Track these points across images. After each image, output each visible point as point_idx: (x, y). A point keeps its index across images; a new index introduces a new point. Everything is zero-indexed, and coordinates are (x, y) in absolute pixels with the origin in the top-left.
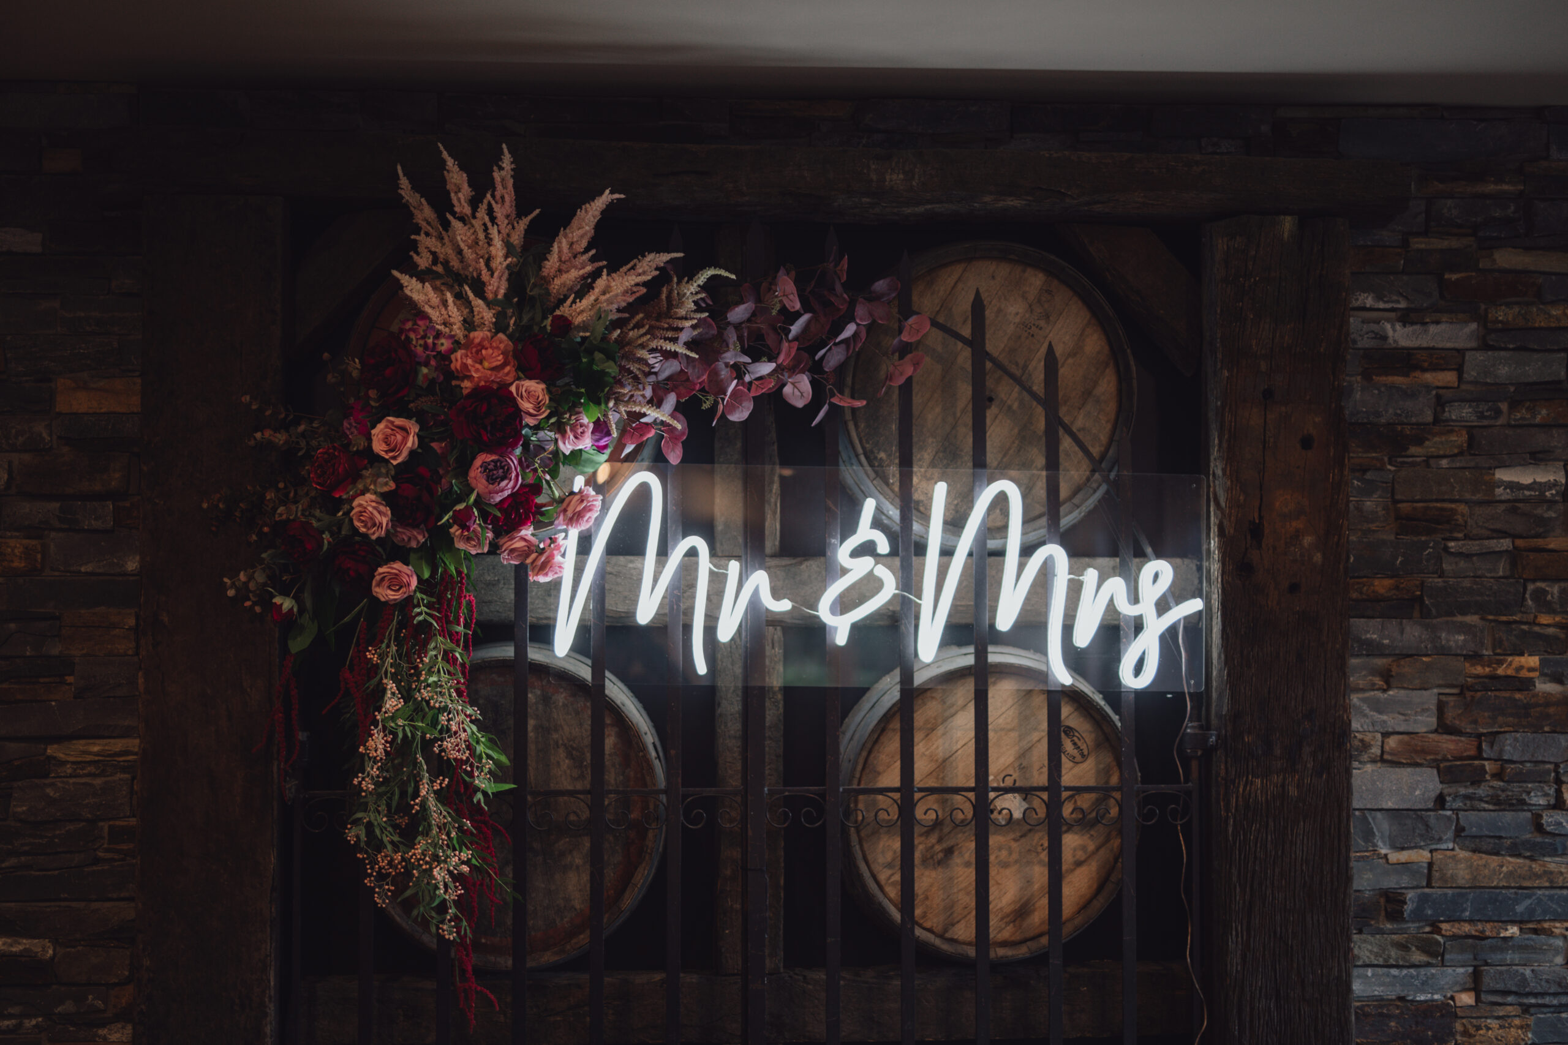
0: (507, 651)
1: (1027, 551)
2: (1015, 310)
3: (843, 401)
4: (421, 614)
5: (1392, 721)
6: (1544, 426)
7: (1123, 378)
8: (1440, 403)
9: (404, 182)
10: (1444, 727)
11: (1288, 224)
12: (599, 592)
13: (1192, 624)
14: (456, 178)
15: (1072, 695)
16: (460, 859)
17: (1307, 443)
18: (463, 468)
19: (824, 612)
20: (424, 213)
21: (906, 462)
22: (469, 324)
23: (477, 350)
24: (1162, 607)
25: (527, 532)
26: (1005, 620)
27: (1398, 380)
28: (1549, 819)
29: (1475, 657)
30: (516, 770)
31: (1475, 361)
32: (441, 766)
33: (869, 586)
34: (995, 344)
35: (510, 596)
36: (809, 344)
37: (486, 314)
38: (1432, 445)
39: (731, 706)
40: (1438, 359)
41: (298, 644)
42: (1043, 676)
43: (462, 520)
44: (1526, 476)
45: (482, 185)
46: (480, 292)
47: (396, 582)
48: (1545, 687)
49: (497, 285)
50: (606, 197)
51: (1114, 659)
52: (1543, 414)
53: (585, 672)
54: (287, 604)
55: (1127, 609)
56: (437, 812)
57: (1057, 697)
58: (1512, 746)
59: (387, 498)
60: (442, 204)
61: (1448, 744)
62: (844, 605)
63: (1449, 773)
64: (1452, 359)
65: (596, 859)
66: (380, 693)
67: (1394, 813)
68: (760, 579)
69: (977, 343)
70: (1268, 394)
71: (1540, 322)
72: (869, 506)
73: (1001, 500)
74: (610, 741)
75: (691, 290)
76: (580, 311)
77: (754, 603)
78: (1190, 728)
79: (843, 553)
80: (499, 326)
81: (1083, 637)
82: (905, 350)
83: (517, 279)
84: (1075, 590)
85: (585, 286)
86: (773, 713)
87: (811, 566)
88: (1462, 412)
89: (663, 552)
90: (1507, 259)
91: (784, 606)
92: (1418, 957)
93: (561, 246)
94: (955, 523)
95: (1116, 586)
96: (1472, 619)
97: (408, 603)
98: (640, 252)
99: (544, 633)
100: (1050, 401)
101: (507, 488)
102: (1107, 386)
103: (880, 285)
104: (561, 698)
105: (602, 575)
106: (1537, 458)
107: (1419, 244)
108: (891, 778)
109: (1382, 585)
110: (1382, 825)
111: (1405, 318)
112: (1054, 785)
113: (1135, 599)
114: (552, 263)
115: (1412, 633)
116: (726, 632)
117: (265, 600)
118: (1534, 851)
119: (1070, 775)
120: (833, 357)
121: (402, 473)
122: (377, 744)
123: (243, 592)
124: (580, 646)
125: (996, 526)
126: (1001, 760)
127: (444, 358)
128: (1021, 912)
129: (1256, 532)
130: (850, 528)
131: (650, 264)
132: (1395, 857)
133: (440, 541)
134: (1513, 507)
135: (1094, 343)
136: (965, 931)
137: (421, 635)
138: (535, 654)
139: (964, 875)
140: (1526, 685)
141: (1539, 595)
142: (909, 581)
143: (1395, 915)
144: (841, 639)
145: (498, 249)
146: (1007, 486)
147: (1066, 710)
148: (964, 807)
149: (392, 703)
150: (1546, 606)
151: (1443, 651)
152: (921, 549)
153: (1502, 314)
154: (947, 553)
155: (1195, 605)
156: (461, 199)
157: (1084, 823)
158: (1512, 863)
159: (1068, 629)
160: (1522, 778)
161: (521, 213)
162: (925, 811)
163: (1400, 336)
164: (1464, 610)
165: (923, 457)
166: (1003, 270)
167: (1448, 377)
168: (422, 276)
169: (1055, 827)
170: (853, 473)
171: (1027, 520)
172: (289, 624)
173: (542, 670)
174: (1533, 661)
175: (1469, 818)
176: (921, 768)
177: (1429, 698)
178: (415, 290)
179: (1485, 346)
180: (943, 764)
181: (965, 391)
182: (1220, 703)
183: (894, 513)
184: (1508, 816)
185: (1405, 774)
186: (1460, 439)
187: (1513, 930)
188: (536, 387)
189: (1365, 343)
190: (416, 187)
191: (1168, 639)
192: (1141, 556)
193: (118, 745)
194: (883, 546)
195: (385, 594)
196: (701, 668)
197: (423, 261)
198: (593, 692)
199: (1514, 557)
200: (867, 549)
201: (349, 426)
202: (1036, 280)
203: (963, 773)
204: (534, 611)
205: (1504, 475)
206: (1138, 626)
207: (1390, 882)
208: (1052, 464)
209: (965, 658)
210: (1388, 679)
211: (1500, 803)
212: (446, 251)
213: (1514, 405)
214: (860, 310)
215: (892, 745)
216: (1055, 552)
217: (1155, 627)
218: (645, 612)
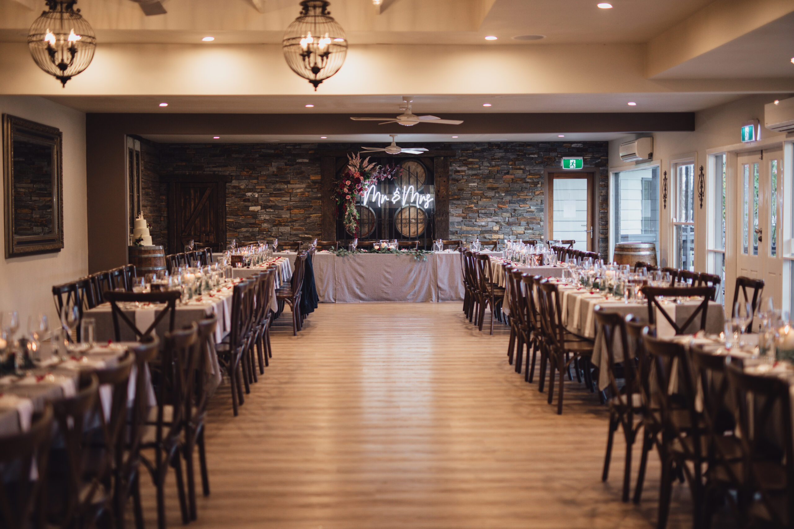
0: (359, 204)
1: (414, 193)
2: (414, 167)
3: (394, 178)
4: (351, 200)
5: (457, 212)
6: (475, 179)
7: (426, 174)
8: (463, 176)
9: (348, 155)
10: (463, 213)
11: (442, 158)
12: (369, 198)
13: (432, 201)
14: (354, 155)
15: (420, 209)
16: (355, 225)
17: (444, 182)
18: (355, 185)
19: (392, 200)
20: (350, 159)
21: (401, 184)
22: (355, 171)
23: (356, 174)
24: (429, 199)
25: (361, 192)
26: (412, 201)
27: (458, 174)
28: (475, 223)
29: (466, 205)
30: (360, 217)
31: (467, 172)
32: (353, 216)
33: (397, 197)
34: (411, 171)
35: (359, 198)
36: (391, 172)
37: (357, 170)
38: (462, 181)
39: (383, 210)
40: (463, 171)
41: (338, 203)
42: (415, 207)
43: (355, 191)
44: (472, 184)
45: (356, 156)
46: (356, 167)
47: (348, 197)
48: (475, 208)
49: (358, 167)
50: (369, 157)
51: (424, 205)
52: (474, 177)
53: (367, 207)
54: (337, 199)
55: (425, 200)
56: (353, 220)
57: (417, 209)
58: (470, 215)
59: (348, 189)
60: (352, 158)
61: (463, 215)
62: (395, 199)
63: (464, 218)
64: (464, 171)
65: (369, 226)
66: (347, 208)
67: (457, 222)
68: (386, 197)
69: (409, 171)
70: (440, 176)
71: (474, 167)
72: (397, 189)
73: (411, 188)
74: (370, 214)
75: (378, 167)
76: (366, 169)
77: (385, 199)
78: (432, 212)
79: (395, 194)
80: (358, 171)
81: (420, 203)
82: (401, 172)
83: (360, 166)
84: (419, 197)
85: (366, 167)
86: (387, 211)
87: (391, 195)
88: (466, 177)
89: (375, 194)
90: (470, 160)
91: (388, 200)
92: (459, 238)
93: (364, 163)
94: (406, 190)
95: (424, 197)
96: (466, 201)
97: (350, 199)
98: (373, 162)
99: (363, 203)
100: (417, 177)
101: (359, 188)
102: (424, 175)
103: (398, 165)
104: (365, 209)
105: (369, 196)
106: (474, 182)
107: (460, 158)
108: (400, 218)
109: (456, 197)
110: (456, 224)
111: (459, 167)
112: (417, 219)
113: (426, 198)
114: (363, 164)
115: (459, 202)
116: (382, 202)
117: (335, 199)
118: (473, 226)
119: (419, 217)
120: (393, 173)
121: (349, 186)
122: (347, 213)
123: (332, 198)
124: (367, 204)
125: (411, 191)
126: (412, 216)
127: (353, 174)
128: (414, 232)
129: (439, 191)
130: (395, 191)
131: (374, 164)
132: (457, 227)
133: (353, 193)
134: (471, 188)
135: (423, 170)
136: (408, 234)
137: (351, 203)
138: (362, 205)
139: (408, 228)
140: (472, 208)
141: (474, 198)
142: (402, 197)
143: (457, 234)
144: (394, 203)
145: (358, 163)
146: (412, 187)
147: (419, 211)
148: (408, 220)
149: (348, 209)
150: (475, 199)
151: (463, 204)
152: (403, 193)
153: (470, 166)
154: (406, 193)
155: (432, 199)
156: (354, 158)
157: (421, 223)
158: (470, 228)
159: (419, 202)
160: (472, 218)
161: (360, 159)
162: (404, 221)
163: (458, 169)
164: (465, 199)
165: (403, 183)
166: (412, 163)
167: (464, 173)
168: (350, 165)
169: (417, 223)
170: (396, 185)
171: (414, 190)
172: (337, 201)
173: (363, 207)
174: (473, 205)
175: (466, 223)
176: (403, 217)
177: (461, 210)
178: (350, 167)
179: (468, 170)
180: (406, 217)
181: (408, 176)
182: (435, 210)
183: (400, 189)
184: (470, 223)
185: (458, 218)
186: (465, 180)
187: (470, 235)
188: (362, 177)
189: (454, 169)
190: (349, 156)
191: (430, 203)
192: (427, 193)
193: (318, 215)
194: (399, 193)
195: (347, 198)
196: (379, 206)
197: (350, 164)
198: (368, 209)
199: (471, 194)
200: (397, 193)
201: (343, 181)
202: (416, 164)
203: (408, 217)
204: (362, 200)
205: (470, 184)
206: (426, 201)
207: (456, 230)
208: (417, 184)
209: (408, 205)
210: (457, 207)
211: (469, 221)
212: (352, 163)
213: (471, 176)
214: (396, 168)
215: (400, 215)
216: (417, 193)
217: (428, 202)
218: (374, 200)
